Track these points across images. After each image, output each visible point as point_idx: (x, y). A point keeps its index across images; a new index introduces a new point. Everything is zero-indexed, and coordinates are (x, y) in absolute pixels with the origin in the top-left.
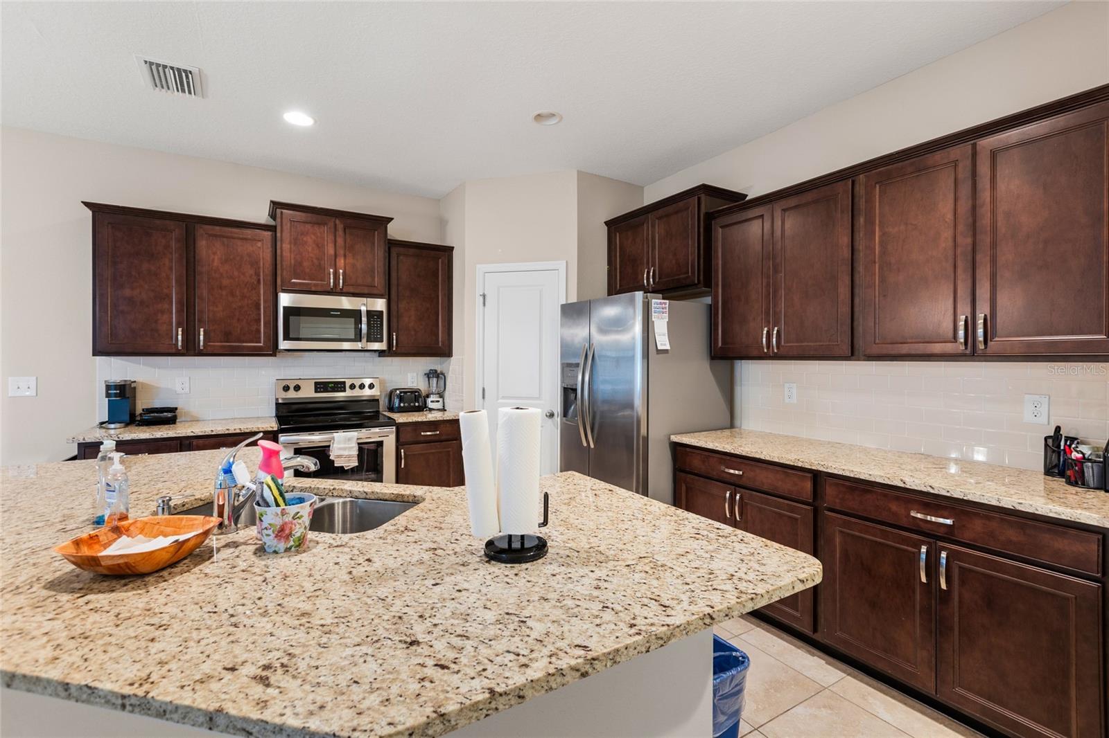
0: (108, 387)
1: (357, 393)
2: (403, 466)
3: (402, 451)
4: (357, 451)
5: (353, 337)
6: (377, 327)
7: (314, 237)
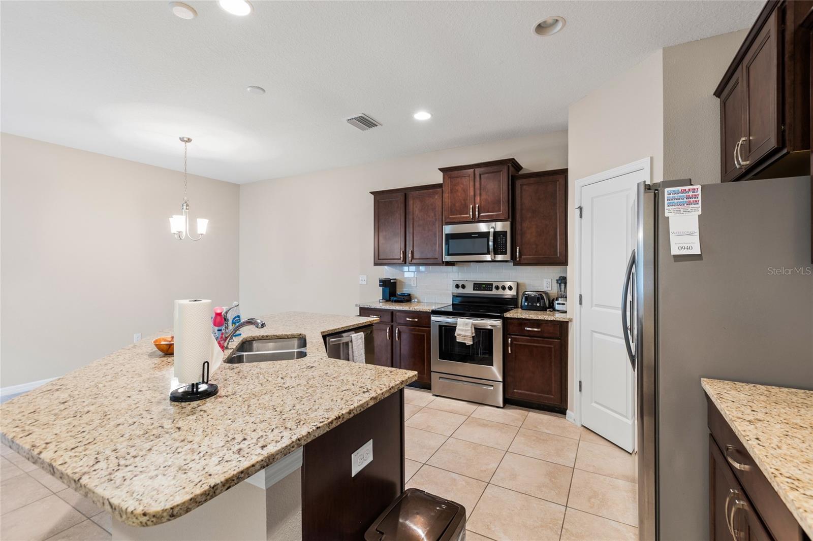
0: (380, 282)
1: (500, 292)
2: (510, 352)
3: (510, 339)
4: (472, 334)
5: (486, 252)
6: (503, 243)
7: (462, 186)
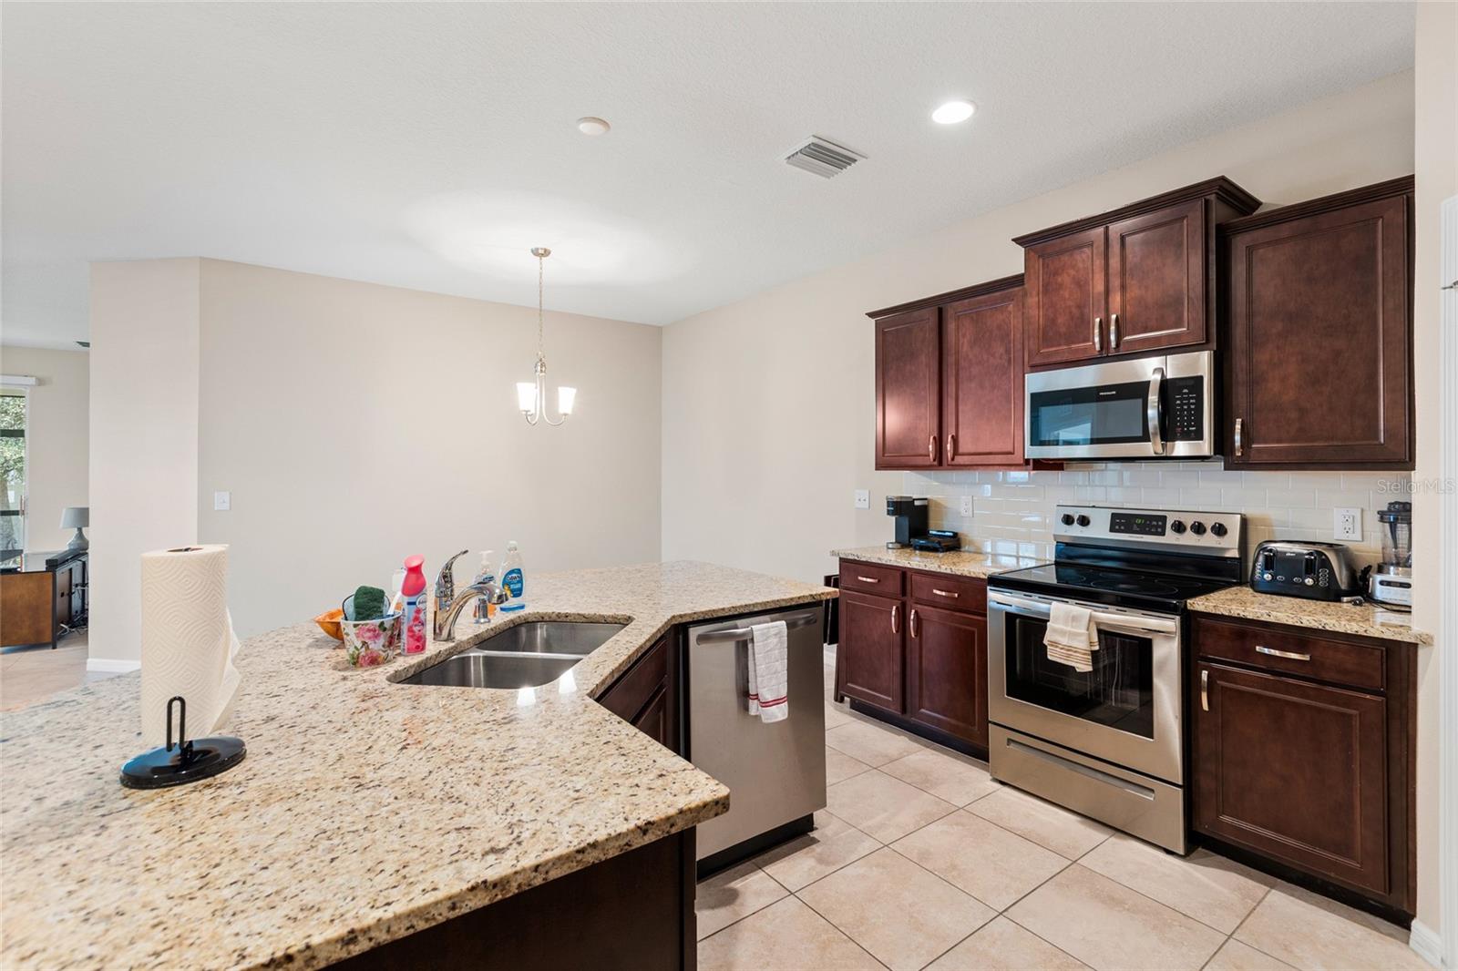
1: (1189, 539)
2: (1205, 706)
3: (1205, 673)
4: (1091, 644)
5: (1140, 434)
6: (1189, 410)
7: (1072, 272)
